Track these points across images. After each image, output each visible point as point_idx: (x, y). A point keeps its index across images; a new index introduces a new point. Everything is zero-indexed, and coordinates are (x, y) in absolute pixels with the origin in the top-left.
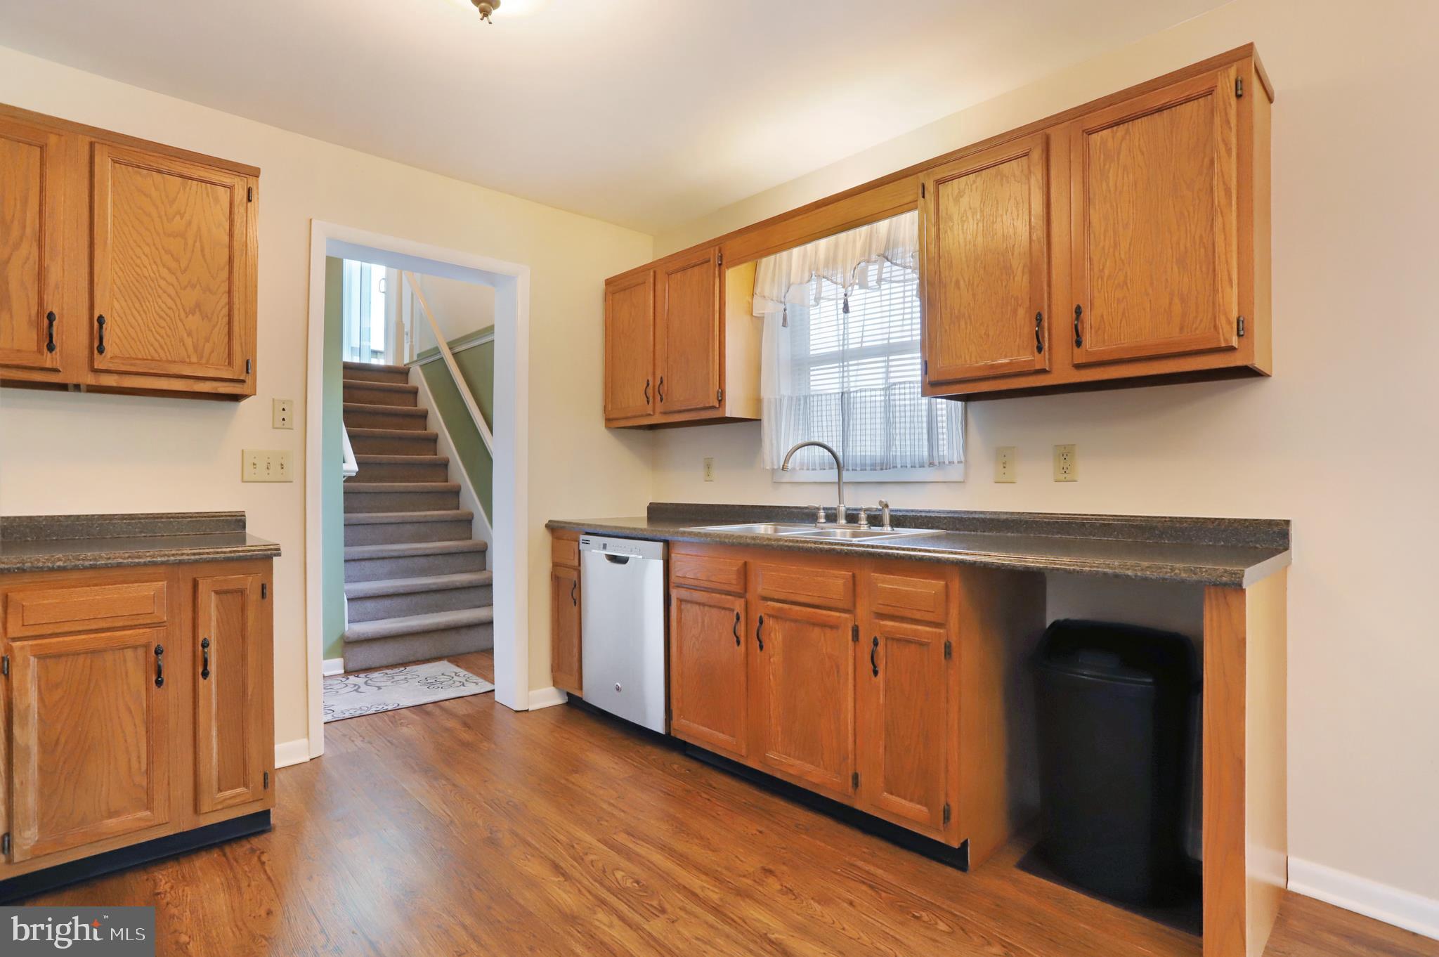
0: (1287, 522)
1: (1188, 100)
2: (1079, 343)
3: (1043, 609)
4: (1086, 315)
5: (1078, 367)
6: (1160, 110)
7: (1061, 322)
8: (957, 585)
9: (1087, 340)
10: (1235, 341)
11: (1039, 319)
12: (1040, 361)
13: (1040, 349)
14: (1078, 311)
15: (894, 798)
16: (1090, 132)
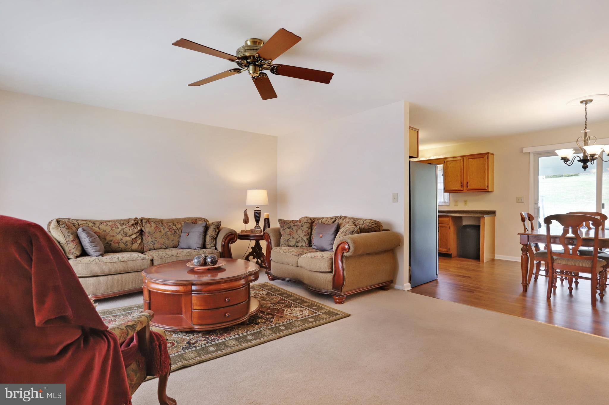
0: (495, 211)
1: (482, 158)
2: (467, 187)
3: (462, 223)
4: (468, 183)
5: (467, 190)
6: (478, 158)
7: (465, 184)
8: (450, 219)
9: (468, 187)
10: (487, 189)
11: (462, 183)
12: (462, 189)
13: (462, 187)
14: (467, 183)
15: (441, 249)
16: (469, 159)
